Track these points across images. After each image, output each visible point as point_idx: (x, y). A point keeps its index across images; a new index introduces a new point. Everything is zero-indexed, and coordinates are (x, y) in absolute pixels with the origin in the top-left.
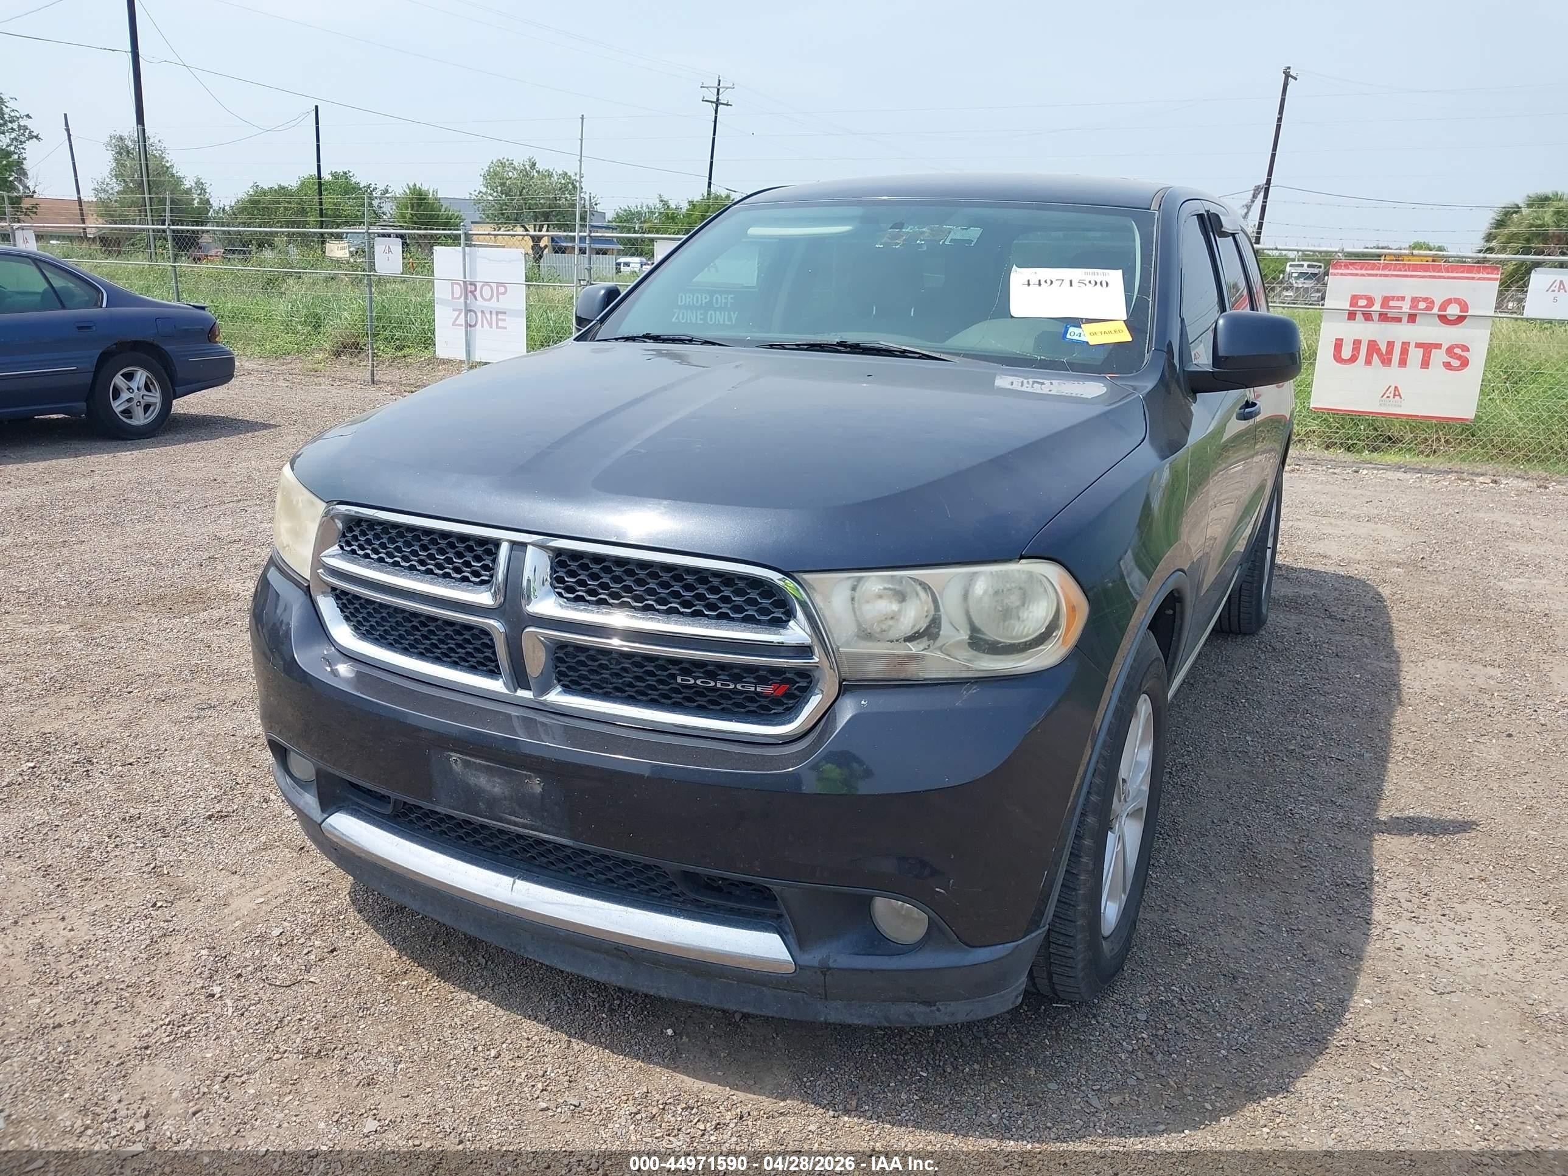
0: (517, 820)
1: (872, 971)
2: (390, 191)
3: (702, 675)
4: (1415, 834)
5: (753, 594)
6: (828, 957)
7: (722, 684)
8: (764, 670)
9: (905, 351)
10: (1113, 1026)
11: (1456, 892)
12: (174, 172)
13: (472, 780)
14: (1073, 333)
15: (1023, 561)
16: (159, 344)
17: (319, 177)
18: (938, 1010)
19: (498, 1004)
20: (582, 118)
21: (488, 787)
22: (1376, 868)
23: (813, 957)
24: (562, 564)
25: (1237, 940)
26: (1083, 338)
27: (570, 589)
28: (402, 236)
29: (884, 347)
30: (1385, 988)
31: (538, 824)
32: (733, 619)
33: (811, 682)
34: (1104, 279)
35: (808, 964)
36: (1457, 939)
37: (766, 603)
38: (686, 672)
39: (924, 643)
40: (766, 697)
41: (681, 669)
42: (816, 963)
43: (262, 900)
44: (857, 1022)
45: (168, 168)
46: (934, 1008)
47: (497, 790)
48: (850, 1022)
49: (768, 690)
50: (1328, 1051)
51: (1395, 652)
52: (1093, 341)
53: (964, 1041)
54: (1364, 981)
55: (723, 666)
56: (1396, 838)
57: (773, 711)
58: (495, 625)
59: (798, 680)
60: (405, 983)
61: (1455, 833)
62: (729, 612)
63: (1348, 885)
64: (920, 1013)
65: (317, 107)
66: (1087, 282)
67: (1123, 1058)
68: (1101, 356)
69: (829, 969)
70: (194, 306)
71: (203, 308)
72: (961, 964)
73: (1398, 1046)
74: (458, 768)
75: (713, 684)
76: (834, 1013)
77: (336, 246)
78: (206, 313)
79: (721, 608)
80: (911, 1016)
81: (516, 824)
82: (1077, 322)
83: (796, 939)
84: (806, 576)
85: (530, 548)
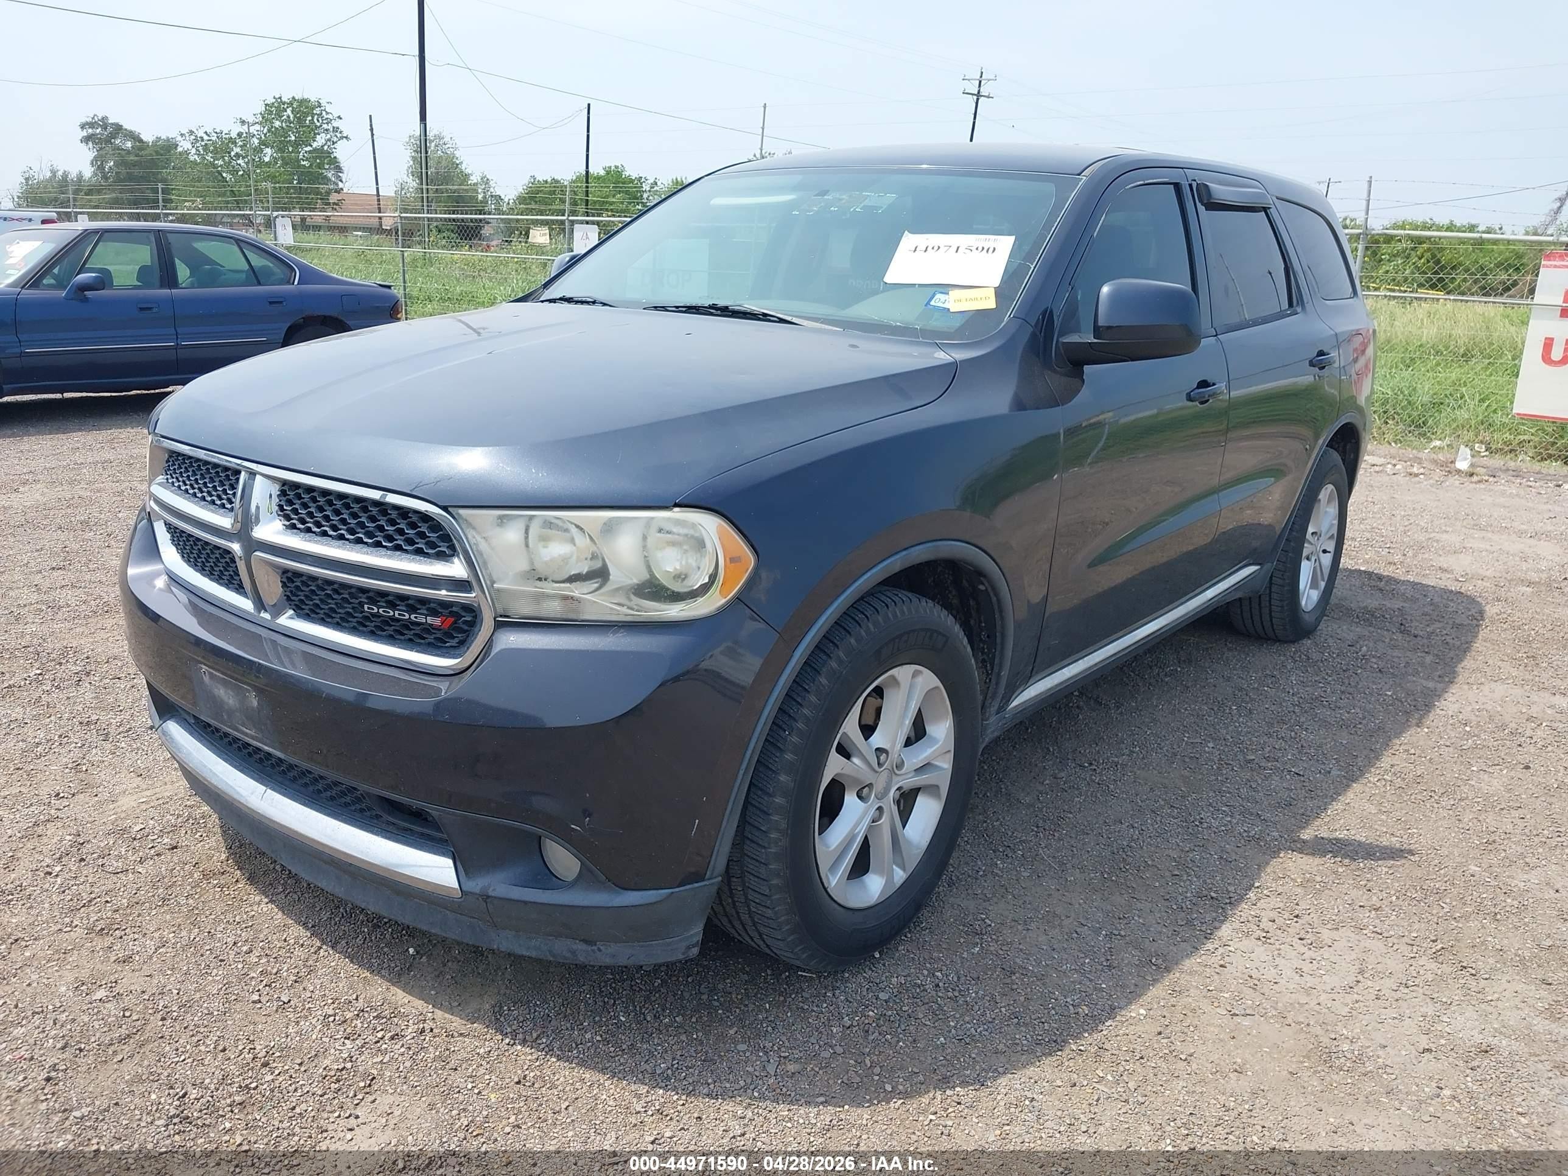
0: (248, 731)
1: (525, 903)
2: (659, 184)
3: (384, 604)
4: (1329, 856)
5: (424, 528)
6: (489, 886)
7: (399, 614)
8: (434, 603)
9: (765, 315)
10: (848, 1001)
11: (1334, 917)
12: (463, 168)
13: (216, 691)
14: (939, 301)
15: (677, 509)
16: (343, 319)
17: (587, 172)
18: (600, 950)
19: (282, 909)
20: (765, 107)
21: (225, 699)
22: (1257, 884)
23: (476, 885)
24: (283, 493)
25: (1044, 937)
26: (946, 306)
27: (288, 518)
28: (598, 223)
29: (749, 311)
30: (1173, 1001)
31: (260, 736)
32: (406, 551)
33: (475, 617)
34: (992, 245)
35: (472, 891)
36: (1297, 963)
37: (433, 536)
38: (373, 601)
39: (593, 585)
40: (438, 629)
41: (368, 598)
42: (477, 890)
43: (144, 800)
44: (524, 953)
45: (457, 165)
46: (595, 948)
47: (231, 702)
48: (520, 953)
49: (436, 621)
50: (1059, 1053)
51: (1454, 672)
52: (954, 308)
53: (685, 994)
54: (1157, 992)
55: (403, 598)
56: (1306, 858)
57: (448, 644)
58: (236, 547)
59: (463, 614)
60: (215, 882)
61: (1380, 860)
62: (424, 547)
63: (1212, 898)
64: (582, 952)
65: (589, 105)
66: (974, 249)
67: (835, 1031)
68: (957, 323)
69: (488, 897)
70: (380, 285)
71: (389, 287)
72: (610, 905)
73: (1142, 1058)
74: (206, 679)
75: (392, 613)
76: (505, 941)
77: (538, 233)
78: (394, 291)
79: (397, 540)
80: (574, 953)
81: (246, 735)
82: (945, 288)
83: (463, 865)
84: (462, 511)
85: (258, 477)
